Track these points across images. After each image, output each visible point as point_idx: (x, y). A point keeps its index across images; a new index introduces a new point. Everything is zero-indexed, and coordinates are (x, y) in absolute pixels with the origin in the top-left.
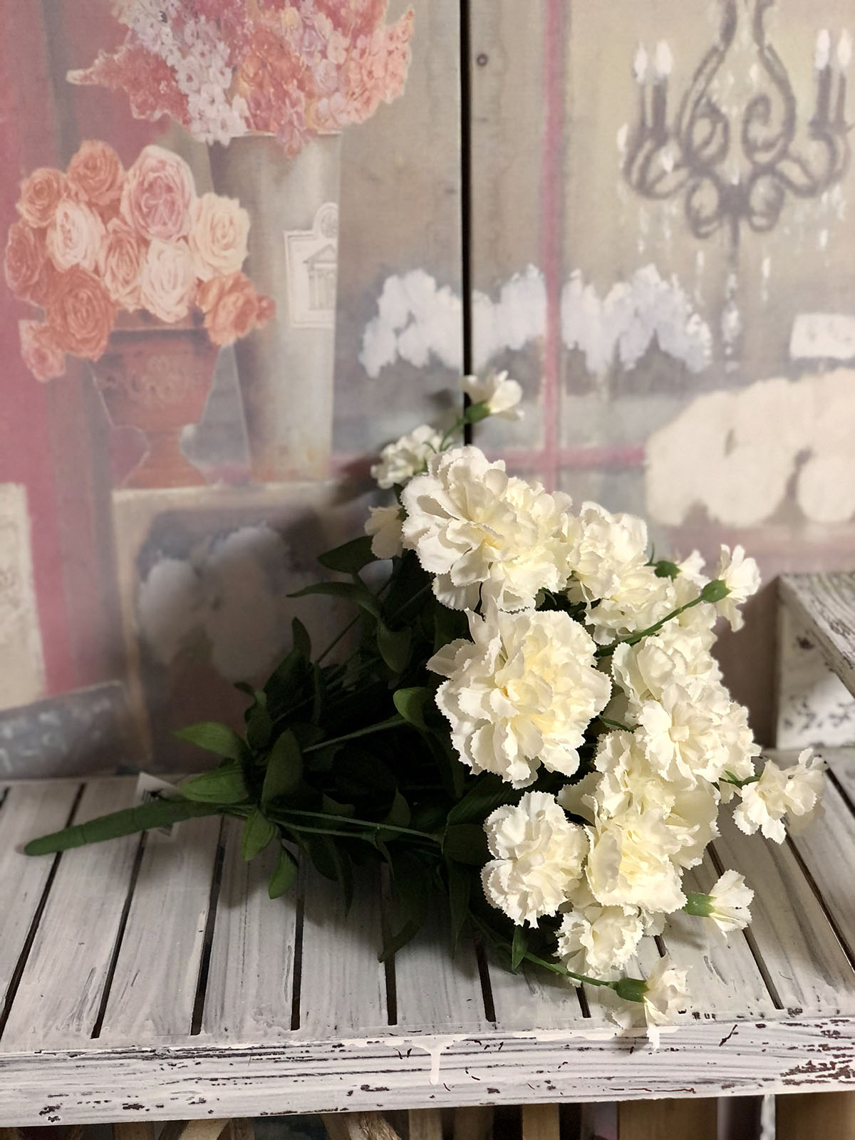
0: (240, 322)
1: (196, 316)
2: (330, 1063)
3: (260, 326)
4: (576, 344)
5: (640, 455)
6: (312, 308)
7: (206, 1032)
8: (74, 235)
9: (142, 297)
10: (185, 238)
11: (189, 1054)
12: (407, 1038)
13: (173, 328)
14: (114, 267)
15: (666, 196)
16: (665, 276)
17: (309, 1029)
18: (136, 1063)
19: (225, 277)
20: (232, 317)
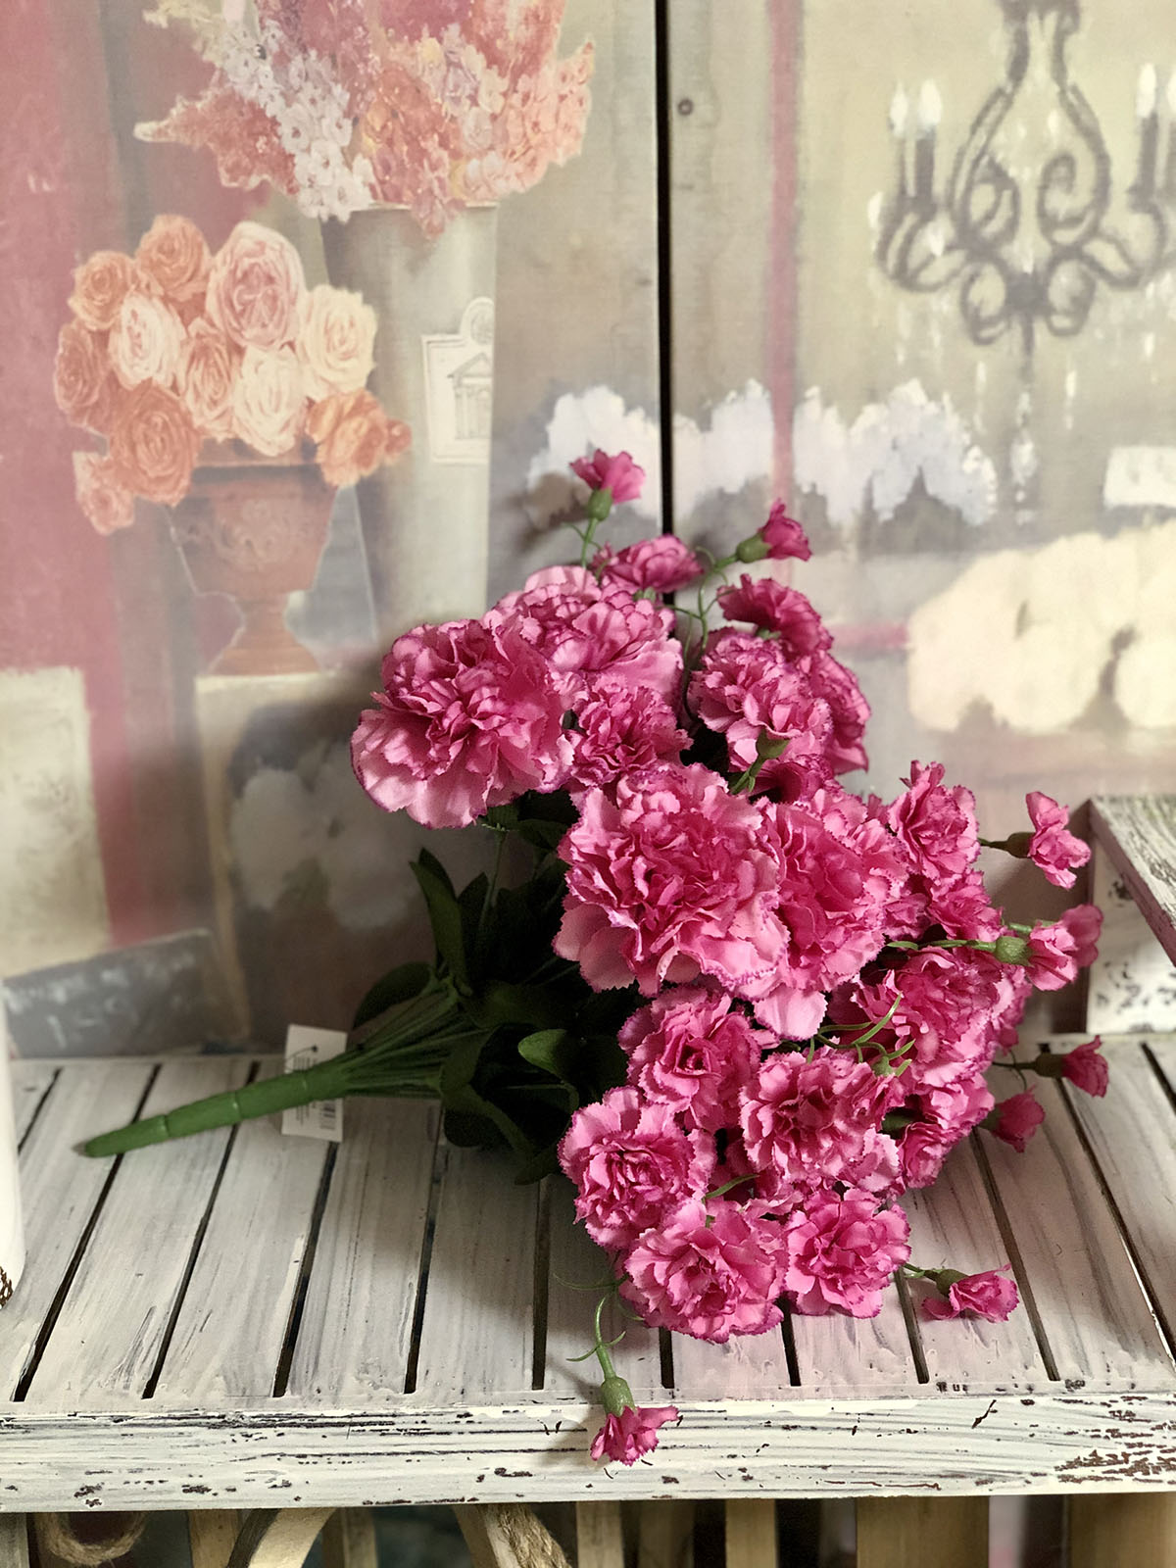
0: (364, 455)
1: (306, 447)
2: (454, 1438)
3: (390, 461)
4: (814, 486)
5: (900, 636)
6: (459, 437)
7: (292, 1393)
8: (145, 340)
9: (235, 421)
10: (291, 345)
11: (269, 1422)
12: (555, 1408)
13: (275, 463)
14: (198, 383)
15: (934, 288)
16: (933, 395)
17: (428, 1392)
18: (198, 1433)
19: (343, 394)
20: (354, 447)
